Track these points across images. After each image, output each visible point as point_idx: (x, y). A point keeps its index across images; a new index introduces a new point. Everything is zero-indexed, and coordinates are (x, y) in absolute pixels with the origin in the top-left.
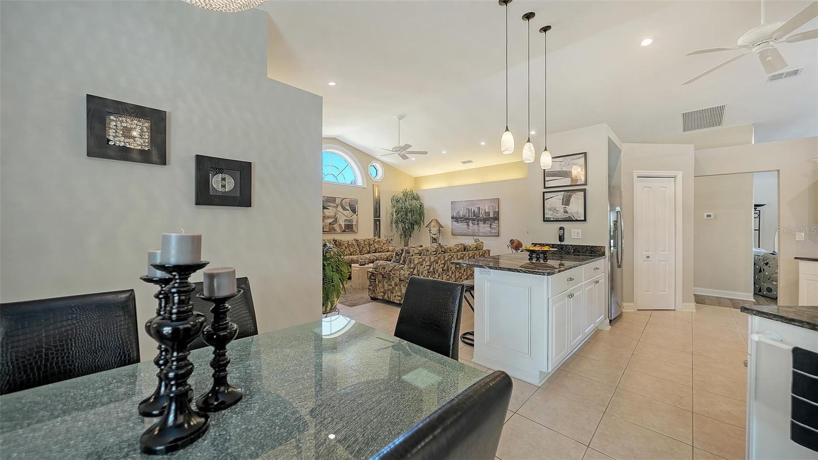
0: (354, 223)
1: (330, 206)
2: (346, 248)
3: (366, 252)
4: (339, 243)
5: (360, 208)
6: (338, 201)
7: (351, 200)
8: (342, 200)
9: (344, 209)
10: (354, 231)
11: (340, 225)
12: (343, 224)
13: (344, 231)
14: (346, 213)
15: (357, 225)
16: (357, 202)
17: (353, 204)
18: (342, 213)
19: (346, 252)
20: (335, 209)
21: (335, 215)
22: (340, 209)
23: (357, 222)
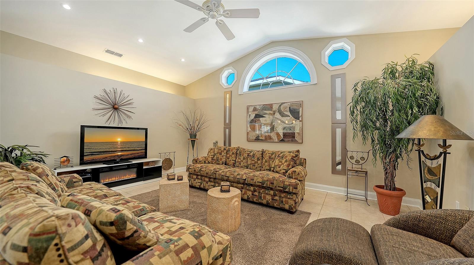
0: (297, 131)
1: (266, 114)
2: (244, 159)
3: (268, 168)
4: (240, 152)
5: (306, 113)
6: (275, 107)
7: (293, 103)
8: (280, 106)
9: (283, 115)
10: (296, 141)
11: (278, 134)
12: (281, 132)
13: (282, 141)
14: (284, 119)
15: (301, 134)
16: (301, 104)
17: (295, 107)
18: (280, 120)
19: (242, 163)
20: (271, 117)
21: (272, 123)
22: (277, 115)
23: (302, 129)
